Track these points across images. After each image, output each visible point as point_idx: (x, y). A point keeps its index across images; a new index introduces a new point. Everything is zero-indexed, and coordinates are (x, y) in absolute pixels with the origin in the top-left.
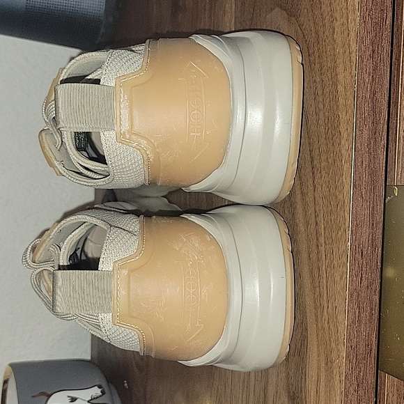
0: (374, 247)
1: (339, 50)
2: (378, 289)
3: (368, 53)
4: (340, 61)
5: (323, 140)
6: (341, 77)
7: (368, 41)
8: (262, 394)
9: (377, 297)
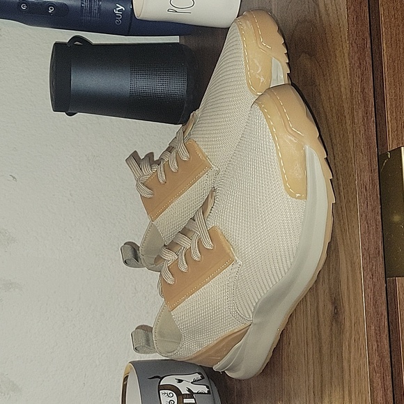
0: (374, 185)
1: (340, 67)
2: (380, 212)
3: (356, 65)
4: (341, 73)
5: (336, 125)
6: (342, 83)
7: (356, 58)
8: (316, 313)
9: (380, 217)
